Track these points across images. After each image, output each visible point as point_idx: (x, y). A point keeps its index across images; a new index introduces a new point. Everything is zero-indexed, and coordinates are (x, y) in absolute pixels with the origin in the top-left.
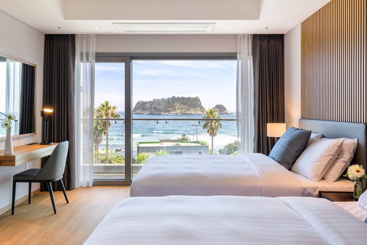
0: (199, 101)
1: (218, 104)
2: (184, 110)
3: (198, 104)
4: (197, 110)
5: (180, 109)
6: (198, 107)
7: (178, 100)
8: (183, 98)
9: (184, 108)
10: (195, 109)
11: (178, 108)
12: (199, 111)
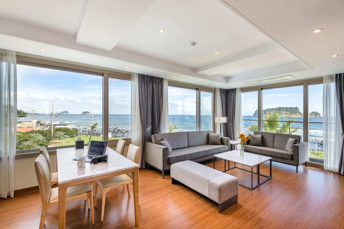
0: (298, 109)
1: (313, 111)
2: (288, 115)
3: (297, 111)
4: (297, 115)
5: (285, 114)
6: (298, 113)
7: (283, 109)
8: (286, 108)
9: (288, 114)
10: (296, 114)
11: (283, 114)
12: (299, 115)
